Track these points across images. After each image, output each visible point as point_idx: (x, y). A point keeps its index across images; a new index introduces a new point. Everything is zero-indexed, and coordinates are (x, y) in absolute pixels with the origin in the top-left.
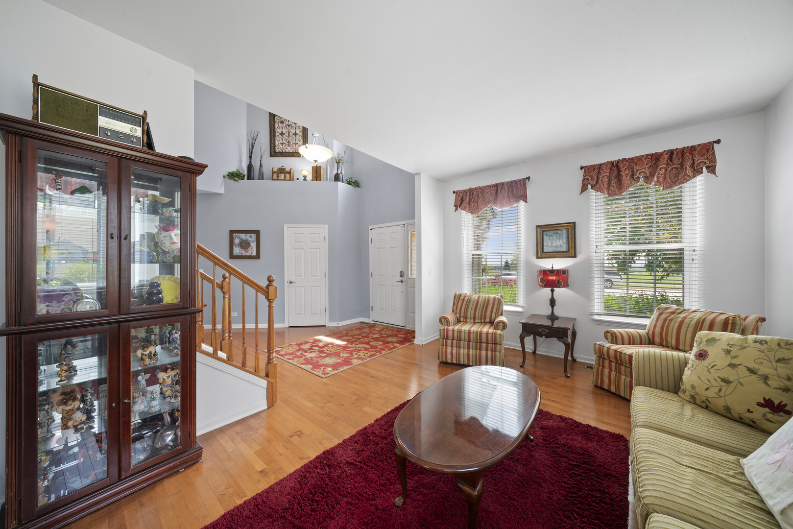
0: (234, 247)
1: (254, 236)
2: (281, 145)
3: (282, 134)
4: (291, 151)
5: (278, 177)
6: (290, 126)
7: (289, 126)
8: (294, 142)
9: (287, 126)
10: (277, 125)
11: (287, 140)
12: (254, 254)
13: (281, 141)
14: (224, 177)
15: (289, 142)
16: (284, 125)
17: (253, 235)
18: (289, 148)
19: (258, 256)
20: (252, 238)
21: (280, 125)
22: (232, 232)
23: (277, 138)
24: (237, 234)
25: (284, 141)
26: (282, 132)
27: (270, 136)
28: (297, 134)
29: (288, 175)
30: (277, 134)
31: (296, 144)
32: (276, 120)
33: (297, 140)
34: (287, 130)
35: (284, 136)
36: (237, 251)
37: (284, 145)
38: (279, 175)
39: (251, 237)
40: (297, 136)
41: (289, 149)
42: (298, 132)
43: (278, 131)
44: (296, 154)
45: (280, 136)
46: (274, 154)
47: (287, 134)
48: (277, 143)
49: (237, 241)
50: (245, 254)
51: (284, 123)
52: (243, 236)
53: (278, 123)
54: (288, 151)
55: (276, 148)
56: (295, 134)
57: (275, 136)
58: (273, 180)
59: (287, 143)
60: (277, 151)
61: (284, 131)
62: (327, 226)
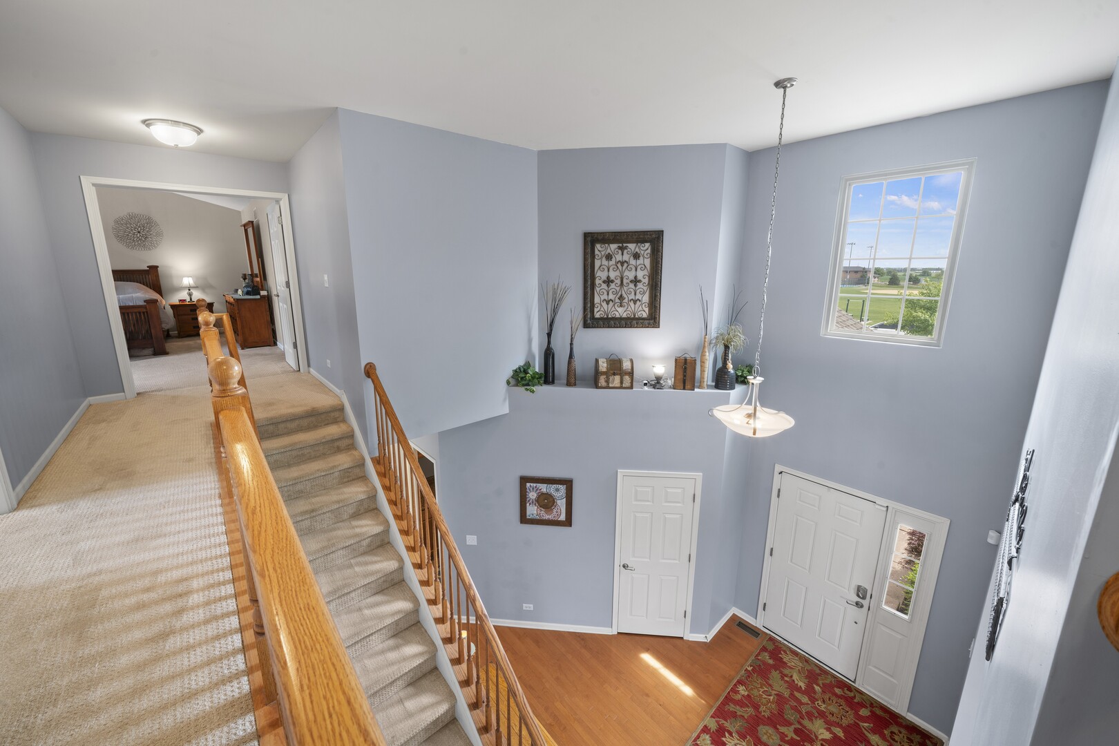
0: (528, 504)
1: (563, 488)
2: (604, 304)
3: (608, 281)
4: (624, 315)
5: (607, 381)
6: (626, 265)
7: (622, 263)
8: (632, 296)
9: (619, 265)
10: (597, 263)
11: (617, 293)
12: (563, 517)
13: (605, 297)
14: (508, 383)
15: (621, 298)
16: (612, 262)
17: (560, 486)
18: (621, 310)
19: (568, 522)
20: (559, 492)
21: (605, 262)
22: (524, 480)
23: (598, 289)
24: (532, 484)
25: (611, 297)
26: (608, 277)
27: (585, 287)
28: (640, 281)
29: (627, 379)
30: (597, 282)
31: (635, 302)
32: (597, 252)
33: (638, 292)
34: (618, 273)
35: (613, 285)
36: (532, 511)
37: (611, 304)
38: (611, 378)
39: (557, 490)
40: (640, 285)
41: (620, 312)
42: (640, 276)
43: (601, 275)
44: (635, 322)
45: (604, 286)
46: (591, 321)
47: (618, 281)
48: (597, 300)
49: (532, 495)
50: (547, 517)
51: (614, 259)
52: (544, 488)
53: (601, 258)
54: (618, 316)
55: (596, 310)
56: (636, 281)
57: (593, 285)
58: (597, 387)
59: (617, 300)
60: (597, 315)
61: (613, 275)
62: (699, 475)
